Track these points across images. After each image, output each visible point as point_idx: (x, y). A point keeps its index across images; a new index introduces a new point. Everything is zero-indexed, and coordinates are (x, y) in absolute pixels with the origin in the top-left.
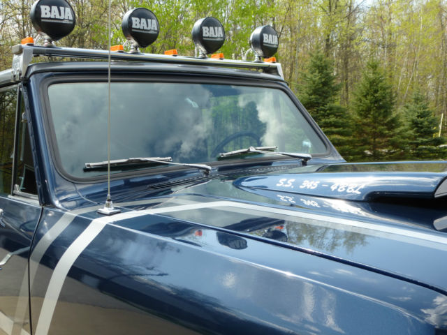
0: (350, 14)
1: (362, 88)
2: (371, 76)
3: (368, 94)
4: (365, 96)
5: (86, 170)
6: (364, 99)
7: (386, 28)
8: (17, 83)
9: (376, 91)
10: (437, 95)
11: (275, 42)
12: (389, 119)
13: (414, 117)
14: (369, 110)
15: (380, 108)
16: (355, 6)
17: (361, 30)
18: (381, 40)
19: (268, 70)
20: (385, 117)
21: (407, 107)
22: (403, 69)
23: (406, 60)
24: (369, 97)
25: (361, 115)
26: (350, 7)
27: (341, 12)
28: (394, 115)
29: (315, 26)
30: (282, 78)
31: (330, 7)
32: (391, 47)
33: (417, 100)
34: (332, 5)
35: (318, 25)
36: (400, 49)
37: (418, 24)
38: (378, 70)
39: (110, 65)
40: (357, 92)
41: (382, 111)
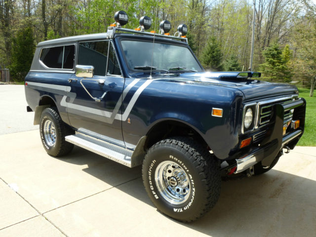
0: (203, 10)
1: (207, 50)
2: (211, 44)
3: (209, 53)
4: (208, 54)
5: (135, 68)
6: (207, 55)
7: (220, 20)
8: (109, 39)
9: (213, 52)
10: (242, 57)
11: (186, 30)
12: (219, 66)
13: (230, 66)
14: (209, 61)
15: (215, 60)
16: (206, 7)
17: (208, 20)
18: (217, 26)
19: (182, 40)
20: (217, 65)
21: (227, 61)
22: (227, 42)
23: (228, 37)
24: (210, 55)
25: (205, 63)
26: (204, 7)
27: (199, 9)
28: (221, 64)
29: (184, 15)
30: (187, 43)
31: (193, 7)
32: (222, 30)
33: (232, 58)
34: (194, 5)
35: (186, 15)
36: (226, 31)
37: (236, 20)
38: (215, 42)
39: (133, 35)
40: (205, 52)
41: (216, 62)
